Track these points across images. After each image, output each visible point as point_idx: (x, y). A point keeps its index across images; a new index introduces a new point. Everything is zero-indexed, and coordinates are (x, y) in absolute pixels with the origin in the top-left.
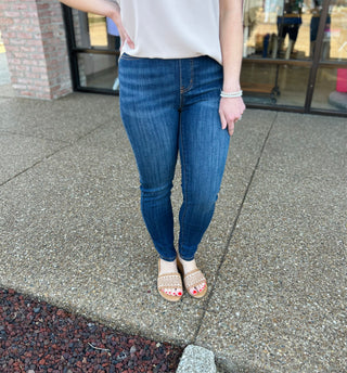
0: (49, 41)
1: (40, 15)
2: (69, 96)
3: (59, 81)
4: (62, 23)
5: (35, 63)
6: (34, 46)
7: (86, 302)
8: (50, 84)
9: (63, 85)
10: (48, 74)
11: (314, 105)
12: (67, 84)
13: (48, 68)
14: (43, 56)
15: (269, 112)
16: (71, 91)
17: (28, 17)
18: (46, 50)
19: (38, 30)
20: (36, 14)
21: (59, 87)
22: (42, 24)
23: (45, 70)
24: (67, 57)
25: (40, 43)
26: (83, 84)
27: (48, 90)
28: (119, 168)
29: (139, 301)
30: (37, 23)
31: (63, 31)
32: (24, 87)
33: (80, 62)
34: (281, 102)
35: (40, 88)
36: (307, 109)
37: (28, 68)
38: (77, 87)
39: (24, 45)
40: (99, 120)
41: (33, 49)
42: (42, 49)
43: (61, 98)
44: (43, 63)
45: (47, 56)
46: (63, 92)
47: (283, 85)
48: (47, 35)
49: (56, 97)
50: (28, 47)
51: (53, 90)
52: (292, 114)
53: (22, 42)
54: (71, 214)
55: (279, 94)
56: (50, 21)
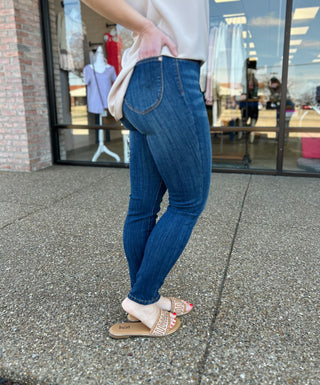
0: (32, 117)
1: (24, 95)
2: (49, 168)
3: (39, 154)
4: (46, 103)
5: (17, 137)
6: (17, 122)
8: (31, 156)
9: (43, 158)
10: (29, 147)
11: (284, 168)
12: (47, 157)
13: (29, 142)
14: (25, 131)
15: (243, 175)
16: (51, 164)
17: (14, 97)
18: (28, 125)
19: (22, 107)
20: (21, 94)
21: (39, 159)
22: (26, 102)
23: (25, 143)
24: (48, 133)
25: (23, 119)
26: (63, 157)
27: (28, 163)
30: (22, 101)
31: (46, 110)
32: (4, 160)
33: (61, 138)
34: (252, 167)
35: (20, 161)
36: (279, 172)
37: (9, 142)
38: (57, 160)
39: (8, 122)
41: (15, 125)
42: (24, 125)
43: (40, 170)
44: (24, 137)
45: (28, 131)
46: (42, 165)
48: (30, 112)
49: (35, 169)
50: (12, 123)
51: (33, 163)
52: (265, 177)
53: (6, 119)
55: (250, 161)
56: (34, 100)
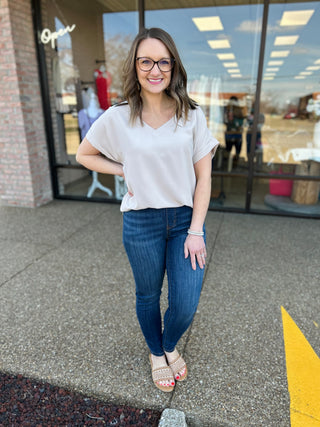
0: (35, 160)
1: (28, 140)
2: (50, 204)
3: (41, 191)
4: (45, 145)
5: (22, 178)
6: (21, 164)
7: (82, 380)
8: (35, 194)
9: (45, 195)
10: (33, 187)
11: (253, 206)
12: (48, 193)
13: (33, 182)
14: (29, 172)
15: (217, 213)
16: (51, 198)
17: (18, 142)
18: (32, 167)
19: (26, 152)
20: (24, 140)
21: (41, 196)
22: (29, 147)
23: (30, 183)
24: (48, 172)
25: (27, 162)
26: (62, 192)
27: (32, 199)
28: (98, 267)
29: (124, 377)
30: (25, 146)
31: (46, 152)
32: (11, 197)
33: (59, 174)
34: (227, 204)
35: (25, 198)
36: (248, 210)
37: (15, 182)
38: (56, 195)
39: (13, 164)
40: (78, 224)
41: (20, 167)
42: (28, 167)
43: (43, 206)
44: (29, 178)
45: (32, 172)
46: (44, 200)
47: (227, 190)
48: (33, 155)
49: (38, 205)
50: (17, 165)
51: (37, 199)
52: (236, 215)
53: (12, 161)
54: (63, 309)
55: (224, 197)
56: (36, 144)
